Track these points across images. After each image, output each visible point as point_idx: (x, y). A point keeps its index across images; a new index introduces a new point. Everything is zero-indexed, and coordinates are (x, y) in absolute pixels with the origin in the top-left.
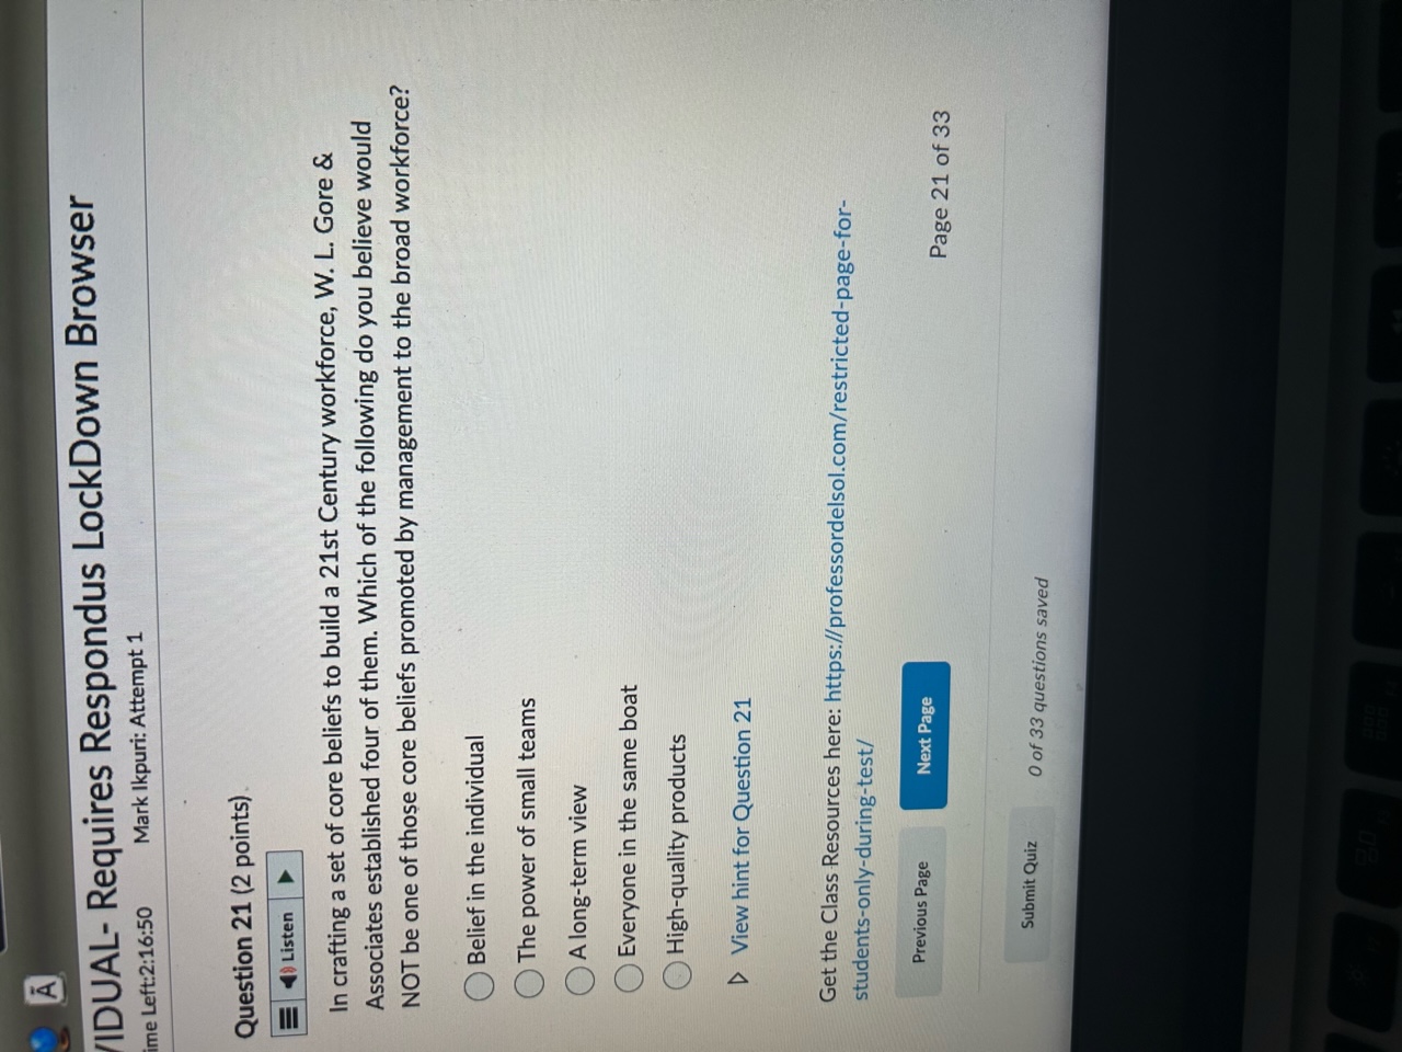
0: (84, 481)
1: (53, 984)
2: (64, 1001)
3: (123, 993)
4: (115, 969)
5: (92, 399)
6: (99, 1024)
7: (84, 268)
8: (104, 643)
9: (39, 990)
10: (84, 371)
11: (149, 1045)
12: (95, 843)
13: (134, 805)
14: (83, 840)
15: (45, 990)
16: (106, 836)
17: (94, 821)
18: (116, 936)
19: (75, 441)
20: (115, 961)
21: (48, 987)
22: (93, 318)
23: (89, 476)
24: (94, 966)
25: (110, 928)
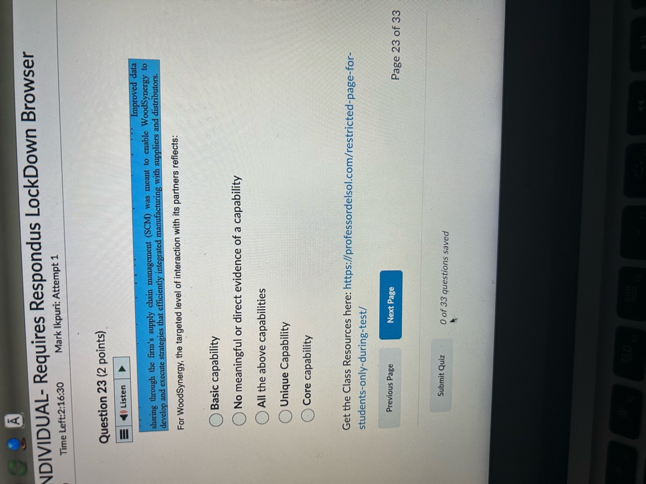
0: (30, 185)
1: (18, 418)
2: (23, 426)
3: (50, 422)
4: (47, 411)
5: (34, 146)
6: (40, 436)
7: (29, 85)
8: (40, 260)
9: (12, 420)
10: (30, 133)
11: (62, 446)
12: (37, 352)
13: (55, 335)
14: (31, 351)
15: (14, 421)
16: (42, 349)
17: (36, 342)
18: (47, 396)
19: (26, 166)
20: (46, 407)
21: (16, 419)
22: (34, 108)
23: (33, 182)
24: (37, 409)
25: (44, 392)
